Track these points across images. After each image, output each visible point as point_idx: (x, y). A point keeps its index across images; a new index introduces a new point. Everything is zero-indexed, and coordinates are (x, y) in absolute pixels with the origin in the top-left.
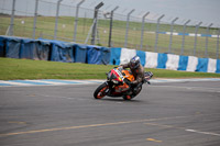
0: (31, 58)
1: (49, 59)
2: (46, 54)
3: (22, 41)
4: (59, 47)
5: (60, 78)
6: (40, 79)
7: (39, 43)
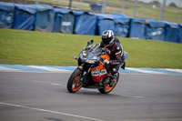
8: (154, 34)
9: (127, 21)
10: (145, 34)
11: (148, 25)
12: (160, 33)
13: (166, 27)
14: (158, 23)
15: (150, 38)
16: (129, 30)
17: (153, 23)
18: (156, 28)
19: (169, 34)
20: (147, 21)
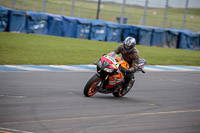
0: (161, 46)
1: (178, 47)
2: (175, 42)
3: (153, 31)
4: (187, 36)
5: (187, 65)
6: (169, 65)
7: (169, 32)
8: (36, 27)
9: (6, 13)
10: (27, 27)
11: (29, 18)
12: (42, 26)
13: (49, 20)
14: (40, 16)
15: (32, 32)
16: (8, 23)
17: (35, 15)
18: (39, 21)
19: (52, 27)
20: (28, 13)
